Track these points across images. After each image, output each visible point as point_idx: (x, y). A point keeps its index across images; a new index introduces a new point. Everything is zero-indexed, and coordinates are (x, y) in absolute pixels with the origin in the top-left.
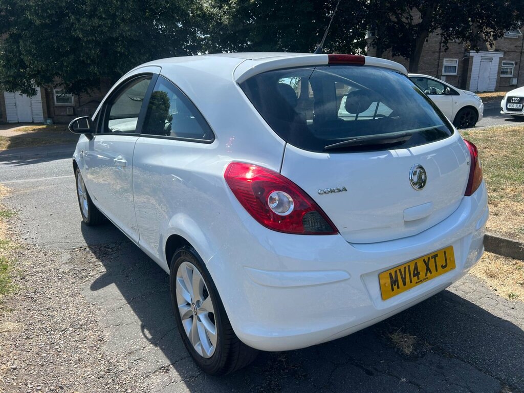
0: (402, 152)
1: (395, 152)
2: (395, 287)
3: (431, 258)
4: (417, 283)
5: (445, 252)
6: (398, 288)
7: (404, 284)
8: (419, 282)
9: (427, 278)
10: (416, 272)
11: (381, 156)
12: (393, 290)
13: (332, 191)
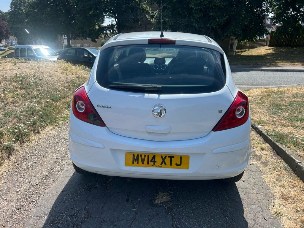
0: (155, 96)
1: (146, 95)
2: (135, 163)
3: (167, 157)
4: (152, 166)
5: (181, 158)
6: (138, 163)
7: (143, 163)
8: (154, 166)
9: (162, 166)
10: (153, 160)
11: (138, 95)
12: (133, 163)
13: (104, 107)
